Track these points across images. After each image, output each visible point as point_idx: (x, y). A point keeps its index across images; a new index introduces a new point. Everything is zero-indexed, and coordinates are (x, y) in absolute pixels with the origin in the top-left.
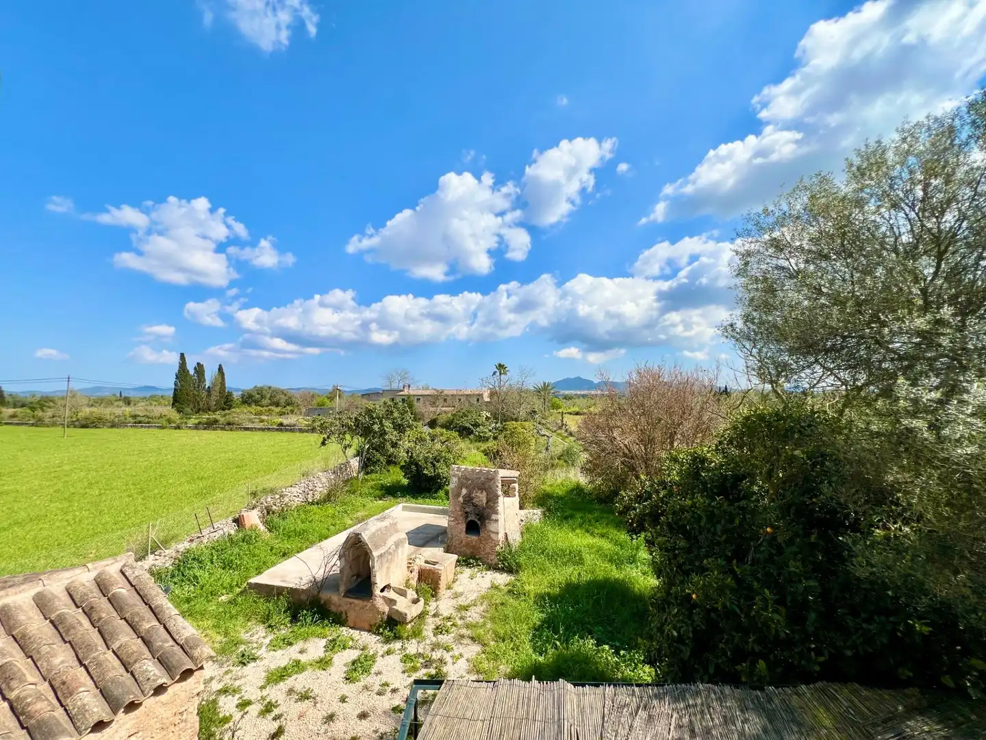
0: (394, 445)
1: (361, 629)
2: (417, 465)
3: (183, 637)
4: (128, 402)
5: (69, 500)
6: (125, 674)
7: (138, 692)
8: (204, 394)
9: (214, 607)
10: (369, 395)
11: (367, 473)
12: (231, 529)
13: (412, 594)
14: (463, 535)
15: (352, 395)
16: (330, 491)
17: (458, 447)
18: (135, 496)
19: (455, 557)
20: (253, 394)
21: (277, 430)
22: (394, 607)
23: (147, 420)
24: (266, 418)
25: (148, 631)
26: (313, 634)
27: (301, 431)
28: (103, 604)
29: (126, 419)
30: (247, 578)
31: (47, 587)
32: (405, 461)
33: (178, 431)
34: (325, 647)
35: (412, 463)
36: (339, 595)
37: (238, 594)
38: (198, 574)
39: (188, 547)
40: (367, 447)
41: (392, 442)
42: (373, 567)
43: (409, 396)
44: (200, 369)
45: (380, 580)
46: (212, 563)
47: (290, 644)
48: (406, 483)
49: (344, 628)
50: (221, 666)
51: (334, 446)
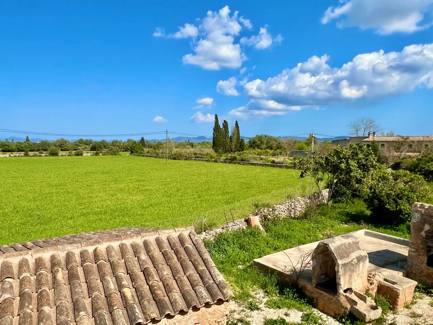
0: (359, 181)
1: (328, 314)
2: (379, 199)
3: (218, 280)
4: (192, 145)
5: (170, 196)
6: (192, 290)
7: (198, 302)
8: (229, 140)
9: (235, 271)
10: (338, 141)
11: (336, 202)
12: (244, 226)
13: (370, 301)
14: (424, 266)
15: (324, 142)
16: (306, 211)
17: (422, 188)
18: (197, 199)
19: (415, 283)
20: (256, 141)
21: (271, 166)
22: (355, 306)
23: (201, 156)
24: (264, 157)
25: (201, 271)
26: (294, 306)
27: (287, 167)
28: (182, 250)
29: (192, 155)
30: (253, 258)
31: (160, 236)
32: (368, 196)
33: (215, 163)
34: (301, 317)
35: (375, 198)
36: (312, 285)
37: (248, 267)
38: (227, 249)
39: (221, 232)
40: (335, 181)
41: (357, 179)
42: (338, 272)
43: (373, 142)
44: (225, 124)
45: (344, 283)
46: (234, 244)
47: (279, 308)
48: (369, 214)
49: (315, 309)
50: (240, 306)
51: (309, 178)
